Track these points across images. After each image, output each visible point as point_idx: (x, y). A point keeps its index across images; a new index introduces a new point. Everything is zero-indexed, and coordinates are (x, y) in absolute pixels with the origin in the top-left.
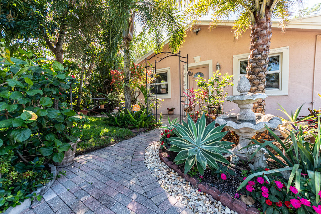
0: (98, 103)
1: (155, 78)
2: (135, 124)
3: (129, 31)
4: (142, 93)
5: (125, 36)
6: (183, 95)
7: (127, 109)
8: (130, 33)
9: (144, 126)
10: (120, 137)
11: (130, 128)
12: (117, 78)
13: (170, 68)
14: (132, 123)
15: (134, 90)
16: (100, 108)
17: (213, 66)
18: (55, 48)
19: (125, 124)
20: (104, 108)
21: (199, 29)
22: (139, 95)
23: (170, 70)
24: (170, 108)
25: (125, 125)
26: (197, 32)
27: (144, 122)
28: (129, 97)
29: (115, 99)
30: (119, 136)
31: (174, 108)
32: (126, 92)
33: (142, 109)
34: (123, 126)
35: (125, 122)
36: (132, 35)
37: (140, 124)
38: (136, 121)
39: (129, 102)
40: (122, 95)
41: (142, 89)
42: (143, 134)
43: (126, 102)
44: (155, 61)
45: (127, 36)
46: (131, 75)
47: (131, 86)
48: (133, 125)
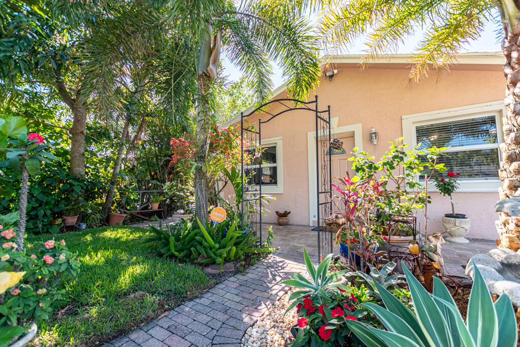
0: (148, 200)
1: (260, 154)
2: (215, 254)
3: (211, 61)
4: (232, 182)
5: (201, 72)
6: (323, 191)
7: (198, 220)
8: (211, 66)
9: (235, 256)
10: (175, 294)
11: (201, 264)
12: (183, 154)
13: (281, 138)
14: (209, 250)
15: (216, 178)
16: (151, 209)
17: (363, 135)
18: (74, 100)
19: (192, 254)
20: (159, 208)
21: (336, 71)
22: (224, 187)
23: (281, 141)
24: (282, 212)
25: (192, 257)
26: (331, 77)
27: (234, 248)
28: (204, 192)
29: (178, 193)
30: (173, 289)
31: (290, 212)
32: (197, 180)
33: (231, 216)
34: (188, 258)
35: (192, 249)
36: (214, 70)
37: (225, 255)
38: (217, 246)
39: (203, 202)
40: (190, 186)
41: (232, 176)
42: (232, 279)
43: (198, 199)
44: (260, 120)
45: (206, 72)
46: (210, 147)
47: (209, 169)
48: (210, 257)
